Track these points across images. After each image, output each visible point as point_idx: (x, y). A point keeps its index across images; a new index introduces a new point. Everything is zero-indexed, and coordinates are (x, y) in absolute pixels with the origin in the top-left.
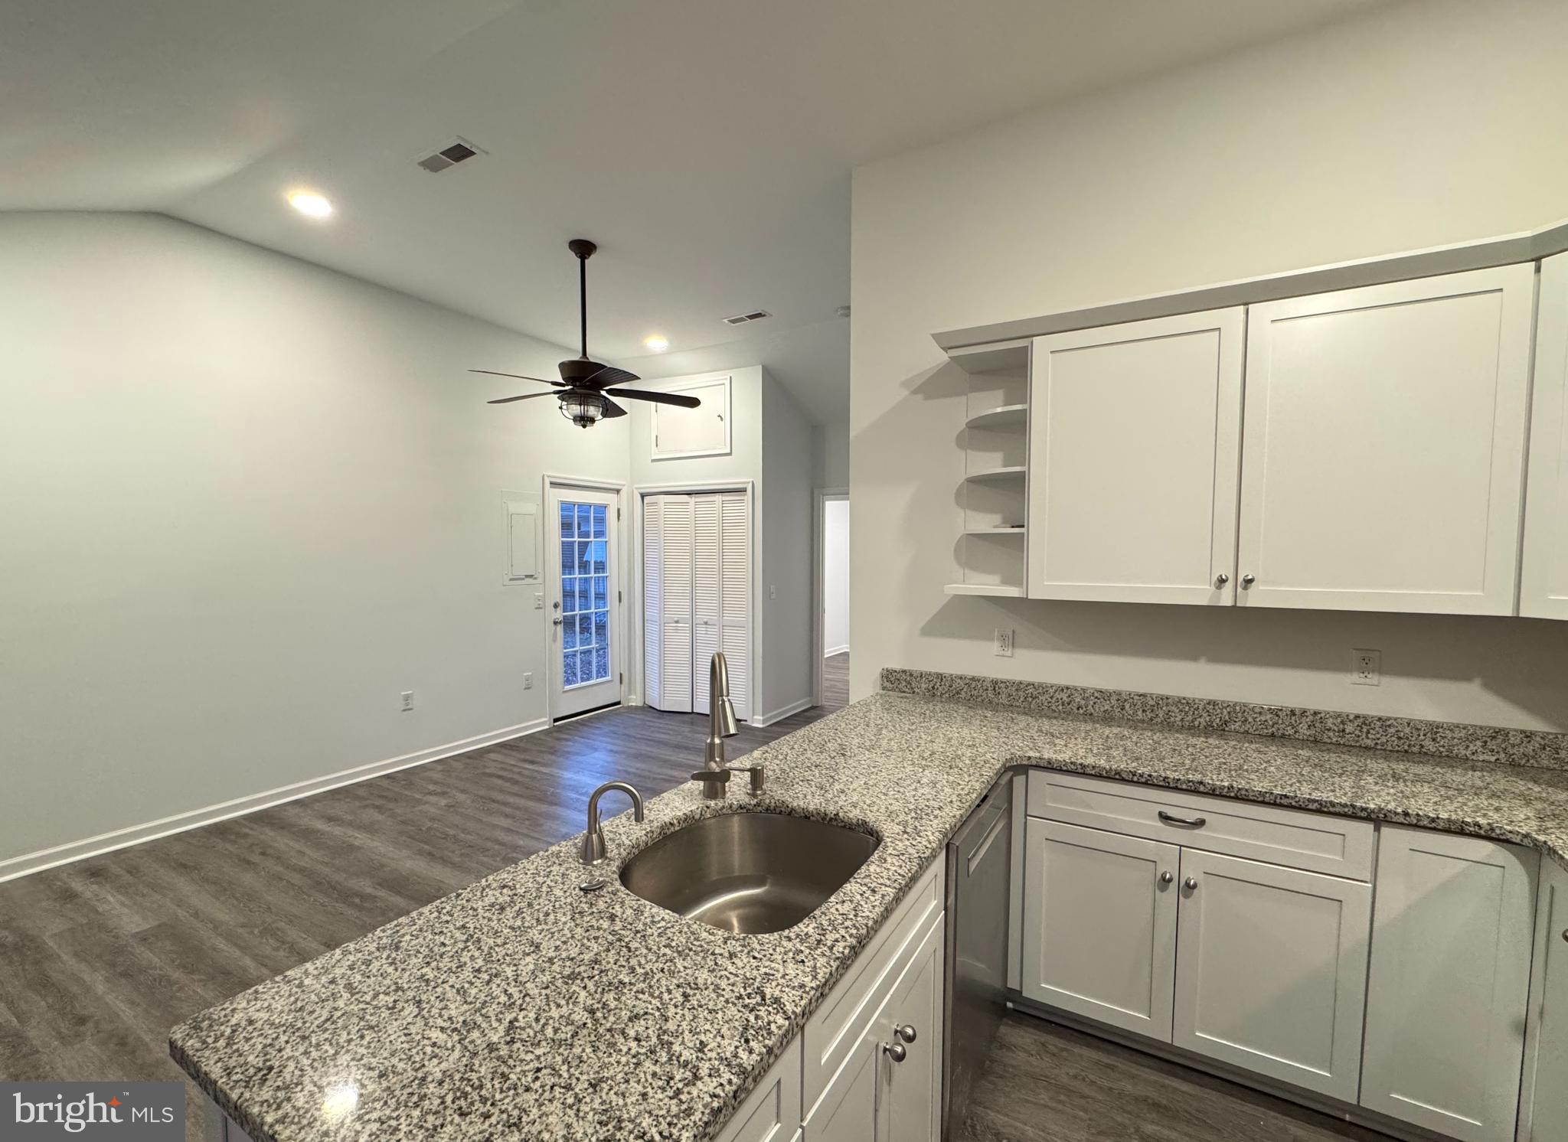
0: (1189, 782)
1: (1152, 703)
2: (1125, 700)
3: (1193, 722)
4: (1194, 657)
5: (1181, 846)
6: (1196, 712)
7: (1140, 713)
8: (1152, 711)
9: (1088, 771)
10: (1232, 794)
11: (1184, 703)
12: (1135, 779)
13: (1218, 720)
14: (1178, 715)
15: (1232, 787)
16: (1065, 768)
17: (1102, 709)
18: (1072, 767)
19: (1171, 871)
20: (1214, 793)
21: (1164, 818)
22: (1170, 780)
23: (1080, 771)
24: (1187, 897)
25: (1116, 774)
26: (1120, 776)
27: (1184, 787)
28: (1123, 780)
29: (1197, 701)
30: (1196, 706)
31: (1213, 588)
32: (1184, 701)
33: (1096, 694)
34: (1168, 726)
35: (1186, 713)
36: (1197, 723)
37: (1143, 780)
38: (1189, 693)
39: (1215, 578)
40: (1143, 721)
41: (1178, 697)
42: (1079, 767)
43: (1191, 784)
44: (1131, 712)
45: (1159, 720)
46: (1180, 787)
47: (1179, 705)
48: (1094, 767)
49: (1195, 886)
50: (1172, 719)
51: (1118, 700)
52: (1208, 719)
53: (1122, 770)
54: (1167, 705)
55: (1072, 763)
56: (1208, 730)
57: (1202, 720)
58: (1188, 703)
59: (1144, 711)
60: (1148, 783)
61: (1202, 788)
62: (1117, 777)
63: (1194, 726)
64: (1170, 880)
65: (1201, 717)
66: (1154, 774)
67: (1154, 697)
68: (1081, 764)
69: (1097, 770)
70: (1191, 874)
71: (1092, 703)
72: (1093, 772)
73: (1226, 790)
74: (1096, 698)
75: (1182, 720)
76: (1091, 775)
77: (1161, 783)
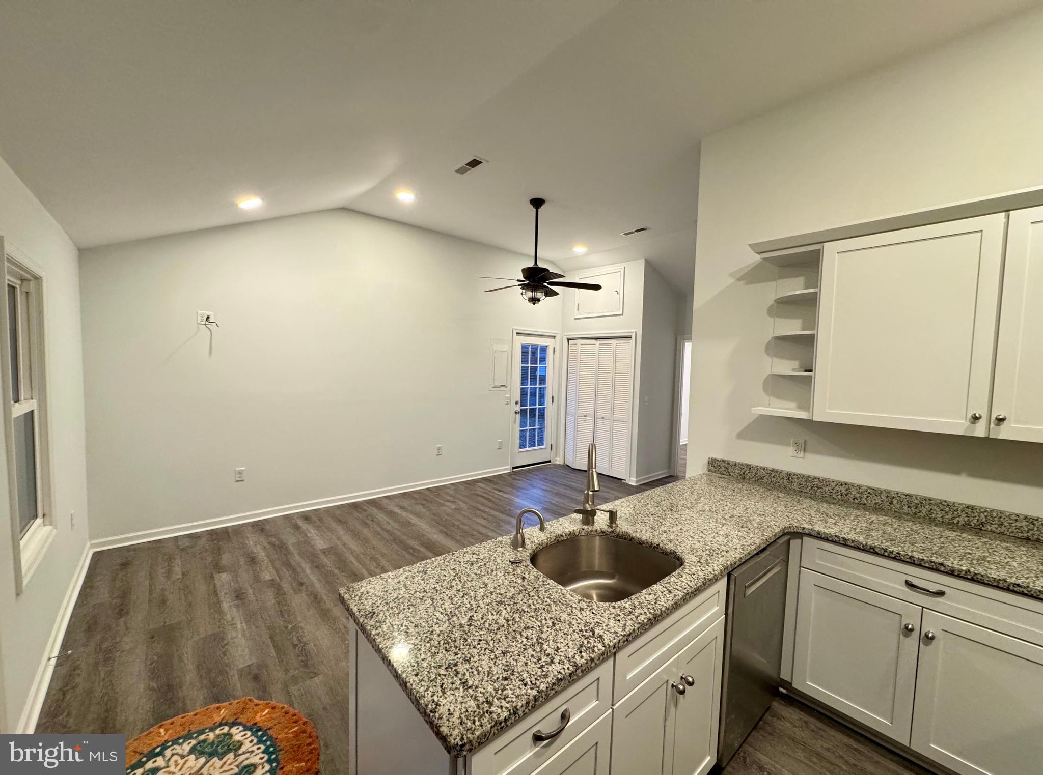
0: (932, 562)
1: (916, 501)
2: (893, 498)
3: (952, 519)
4: (957, 472)
5: (923, 607)
6: (955, 513)
7: (906, 508)
8: (916, 508)
9: (849, 543)
10: (969, 577)
11: (945, 505)
12: (886, 554)
13: (976, 520)
14: (939, 513)
15: (969, 571)
16: (830, 539)
17: (874, 502)
18: (836, 539)
19: (914, 623)
20: (952, 573)
21: (909, 584)
22: (915, 559)
23: (842, 542)
24: (926, 644)
25: (870, 548)
26: (874, 550)
27: (927, 565)
28: (876, 553)
29: (956, 505)
30: (956, 508)
31: (968, 423)
32: (946, 504)
33: (869, 491)
34: (930, 520)
35: (946, 512)
36: (955, 521)
37: (893, 556)
38: (951, 499)
39: (970, 416)
40: (908, 514)
41: (940, 500)
42: (842, 540)
43: (933, 564)
44: (898, 507)
45: (922, 515)
46: (923, 564)
47: (941, 506)
48: (853, 542)
49: (933, 638)
50: (934, 515)
51: (887, 497)
52: (966, 519)
53: (875, 547)
54: (930, 504)
55: (836, 536)
56: (966, 527)
57: (960, 519)
58: (948, 505)
59: (909, 507)
60: (896, 558)
61: (942, 569)
62: (872, 550)
63: (953, 523)
64: (912, 630)
65: (959, 516)
66: (902, 553)
67: (918, 497)
68: (843, 538)
69: (856, 543)
70: (930, 629)
71: (865, 496)
72: (853, 545)
73: (963, 573)
74: (869, 493)
75: (942, 517)
76: (851, 546)
77: (907, 560)
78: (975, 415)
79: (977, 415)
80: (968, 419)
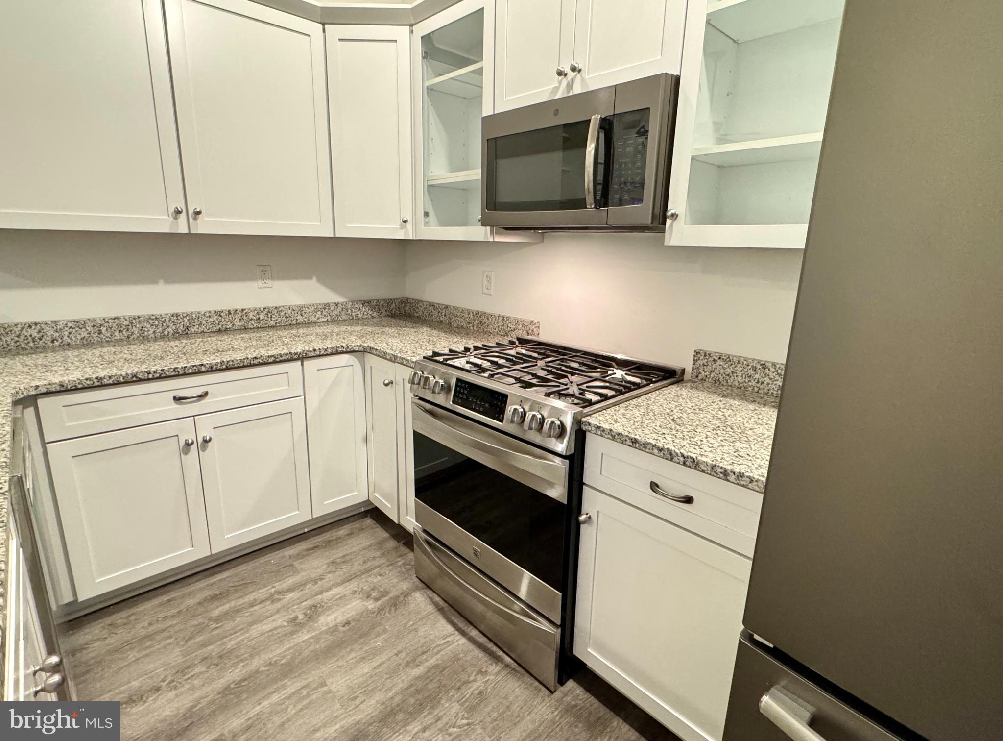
0: (193, 366)
1: (126, 323)
2: (101, 325)
3: (163, 332)
4: (154, 282)
5: (194, 416)
6: (164, 324)
7: (117, 333)
8: (128, 330)
9: (106, 382)
10: (224, 367)
11: (153, 319)
12: (151, 376)
13: (182, 327)
14: (150, 329)
15: (223, 361)
16: (80, 386)
17: (79, 337)
18: (88, 382)
19: (191, 437)
20: (212, 370)
21: (177, 399)
22: (179, 370)
23: (97, 384)
24: (203, 451)
25: (133, 377)
26: (137, 377)
27: (190, 371)
28: (140, 381)
29: (163, 316)
30: (163, 319)
31: (171, 219)
32: (154, 317)
33: (69, 325)
34: (144, 338)
35: (157, 326)
36: (166, 333)
37: (158, 375)
38: (156, 312)
39: (172, 210)
40: (121, 340)
41: (148, 315)
42: (96, 380)
43: (195, 368)
44: (109, 335)
45: (135, 336)
46: (187, 372)
47: (150, 320)
48: (110, 377)
49: (210, 440)
50: (146, 333)
51: (94, 326)
52: (174, 327)
53: (137, 373)
54: (140, 322)
55: (87, 379)
56: (177, 335)
57: (170, 330)
58: (156, 318)
59: (120, 331)
60: (162, 377)
61: (203, 369)
62: (134, 379)
63: (165, 335)
64: (192, 443)
65: (168, 327)
66: (166, 368)
67: (127, 318)
68: (97, 378)
69: (113, 379)
70: (203, 433)
71: (66, 333)
72: (111, 381)
73: (219, 365)
74: (71, 327)
75: (154, 332)
76: (110, 385)
77: (172, 374)
78: (177, 208)
79: (180, 209)
80: (170, 214)
